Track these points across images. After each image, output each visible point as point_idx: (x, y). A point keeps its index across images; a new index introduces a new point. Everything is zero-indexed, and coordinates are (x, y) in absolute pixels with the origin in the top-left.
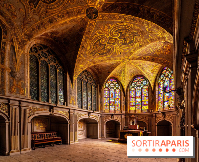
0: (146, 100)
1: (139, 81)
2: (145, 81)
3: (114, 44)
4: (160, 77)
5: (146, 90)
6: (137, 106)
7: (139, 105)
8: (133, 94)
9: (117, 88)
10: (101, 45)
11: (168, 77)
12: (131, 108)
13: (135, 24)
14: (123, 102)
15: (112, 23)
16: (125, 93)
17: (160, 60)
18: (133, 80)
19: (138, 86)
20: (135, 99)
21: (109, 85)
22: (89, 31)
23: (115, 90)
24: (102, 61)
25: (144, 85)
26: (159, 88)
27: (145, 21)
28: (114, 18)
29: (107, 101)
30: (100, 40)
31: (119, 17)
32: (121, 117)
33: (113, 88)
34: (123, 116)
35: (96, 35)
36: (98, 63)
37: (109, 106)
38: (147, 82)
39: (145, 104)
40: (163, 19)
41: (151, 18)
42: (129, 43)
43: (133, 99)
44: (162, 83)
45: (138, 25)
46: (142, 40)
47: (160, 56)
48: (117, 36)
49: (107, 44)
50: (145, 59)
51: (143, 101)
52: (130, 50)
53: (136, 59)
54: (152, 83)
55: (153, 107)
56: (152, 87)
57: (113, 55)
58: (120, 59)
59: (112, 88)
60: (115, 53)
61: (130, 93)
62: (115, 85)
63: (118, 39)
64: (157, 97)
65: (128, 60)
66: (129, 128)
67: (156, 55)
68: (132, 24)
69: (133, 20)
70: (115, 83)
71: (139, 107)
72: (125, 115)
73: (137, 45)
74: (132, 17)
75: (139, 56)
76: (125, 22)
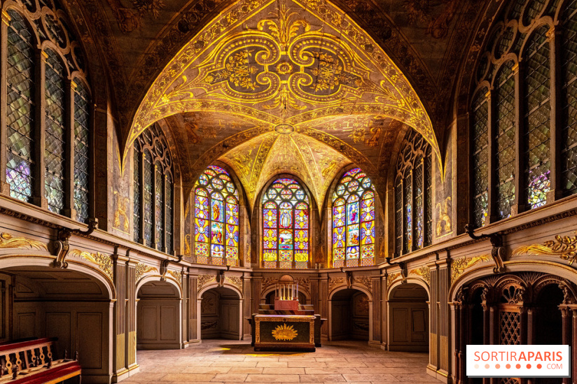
0: (302, 237)
1: (286, 188)
2: (302, 192)
3: (283, 77)
4: (336, 190)
5: (302, 214)
6: (281, 252)
7: (286, 248)
8: (270, 218)
9: (230, 194)
10: (253, 63)
11: (355, 193)
12: (266, 254)
13: (364, 58)
14: (246, 238)
15: (316, 25)
16: (251, 212)
17: (355, 155)
18: (272, 184)
19: (284, 201)
20: (278, 233)
21: (210, 182)
22: (245, 9)
23: (225, 200)
24: (227, 108)
25: (299, 202)
26: (333, 214)
27: (390, 62)
28: (329, 16)
29: (201, 230)
30: (257, 49)
31: (343, 22)
32: (242, 278)
33: (219, 191)
34: (246, 275)
35: (255, 29)
36: (212, 110)
37: (210, 243)
38: (305, 194)
39: (301, 247)
40: (422, 79)
41: (404, 63)
42: (320, 93)
43: (271, 232)
44: (340, 203)
45: (368, 64)
46: (352, 99)
47: (357, 145)
48: (304, 62)
49: (266, 69)
50: (326, 141)
51: (296, 240)
52: (311, 107)
53: (309, 135)
54: (319, 199)
55: (320, 256)
56: (320, 208)
57: (265, 103)
58: (273, 121)
59: (216, 191)
60: (273, 100)
61: (263, 214)
62: (224, 186)
63: (302, 72)
64: (329, 235)
65: (288, 131)
66: (277, 308)
67: (350, 141)
68: (359, 54)
69: (369, 48)
70: (225, 178)
71: (286, 255)
72: (252, 274)
73: (334, 104)
74: (369, 39)
75: (318, 131)
76: (346, 41)
